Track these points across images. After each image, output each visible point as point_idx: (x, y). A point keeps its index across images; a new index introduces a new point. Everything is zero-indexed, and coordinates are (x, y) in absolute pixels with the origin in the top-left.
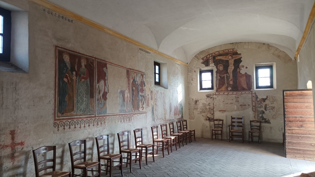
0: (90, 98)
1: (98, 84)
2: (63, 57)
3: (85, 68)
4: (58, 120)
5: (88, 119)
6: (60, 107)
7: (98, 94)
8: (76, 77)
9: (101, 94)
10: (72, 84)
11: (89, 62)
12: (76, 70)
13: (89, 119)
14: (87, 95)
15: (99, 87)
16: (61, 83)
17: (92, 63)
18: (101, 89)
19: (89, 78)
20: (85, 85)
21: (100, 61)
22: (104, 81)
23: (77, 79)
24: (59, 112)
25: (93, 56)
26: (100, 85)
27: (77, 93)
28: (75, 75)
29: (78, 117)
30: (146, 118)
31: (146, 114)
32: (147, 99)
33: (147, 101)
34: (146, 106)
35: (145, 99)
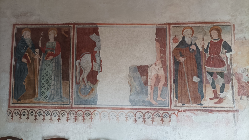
0: (62, 82)
1: (79, 61)
2: (21, 35)
3: (54, 41)
4: (13, 107)
5: (57, 109)
6: (16, 93)
7: (78, 75)
8: (39, 56)
9: (85, 75)
10: (33, 64)
11: (63, 33)
12: (40, 46)
13: (59, 110)
14: (57, 76)
15: (79, 64)
16: (18, 65)
17: (68, 33)
18: (84, 67)
19: (60, 54)
20: (54, 64)
21: (83, 26)
22: (90, 55)
23: (41, 57)
24: (14, 98)
25: (71, 23)
26: (82, 62)
27: (41, 75)
28: (38, 53)
29: (41, 105)
30: (234, 123)
31: (234, 115)
32: (238, 80)
33: (238, 85)
34: (233, 95)
35: (232, 79)
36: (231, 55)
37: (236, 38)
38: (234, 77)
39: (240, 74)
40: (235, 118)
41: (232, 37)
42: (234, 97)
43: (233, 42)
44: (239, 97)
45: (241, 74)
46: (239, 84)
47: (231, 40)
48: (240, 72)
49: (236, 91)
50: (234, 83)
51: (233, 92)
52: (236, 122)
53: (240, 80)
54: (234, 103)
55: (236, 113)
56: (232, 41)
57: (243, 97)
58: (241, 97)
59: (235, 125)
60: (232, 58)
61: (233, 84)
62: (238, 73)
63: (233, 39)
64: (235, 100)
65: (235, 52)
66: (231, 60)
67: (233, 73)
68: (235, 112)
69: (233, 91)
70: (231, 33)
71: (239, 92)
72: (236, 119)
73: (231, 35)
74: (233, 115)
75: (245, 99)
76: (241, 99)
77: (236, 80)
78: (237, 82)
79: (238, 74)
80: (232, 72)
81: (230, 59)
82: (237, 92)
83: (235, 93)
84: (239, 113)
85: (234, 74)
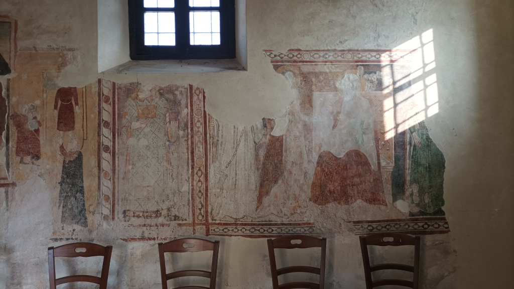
30: (5, 206)
31: (8, 192)
32: (19, 127)
33: (18, 137)
34: (7, 155)
35: (7, 125)
36: (9, 80)
37: (18, 48)
38: (11, 122)
39: (22, 117)
40: (7, 198)
41: (11, 46)
42: (9, 159)
43: (12, 54)
44: (19, 159)
45: (25, 116)
46: (19, 135)
47: (9, 50)
48: (23, 113)
49: (13, 147)
50: (10, 132)
51: (8, 149)
52: (9, 204)
53: (22, 127)
54: (8, 170)
55: (10, 189)
56: (10, 52)
57: (25, 158)
58: (21, 158)
59: (7, 210)
60: (10, 86)
61: (9, 135)
62: (19, 113)
63: (13, 49)
64: (10, 163)
65: (17, 74)
66: (8, 90)
67: (10, 115)
68: (8, 187)
69: (9, 147)
70: (10, 37)
71: (19, 148)
72: (10, 198)
73: (10, 42)
74: (5, 192)
75: (28, 162)
76: (21, 162)
77: (15, 128)
78: (17, 131)
79: (18, 116)
80: (9, 111)
81: (7, 87)
82: (14, 149)
83: (12, 151)
84: (16, 188)
85: (12, 115)
